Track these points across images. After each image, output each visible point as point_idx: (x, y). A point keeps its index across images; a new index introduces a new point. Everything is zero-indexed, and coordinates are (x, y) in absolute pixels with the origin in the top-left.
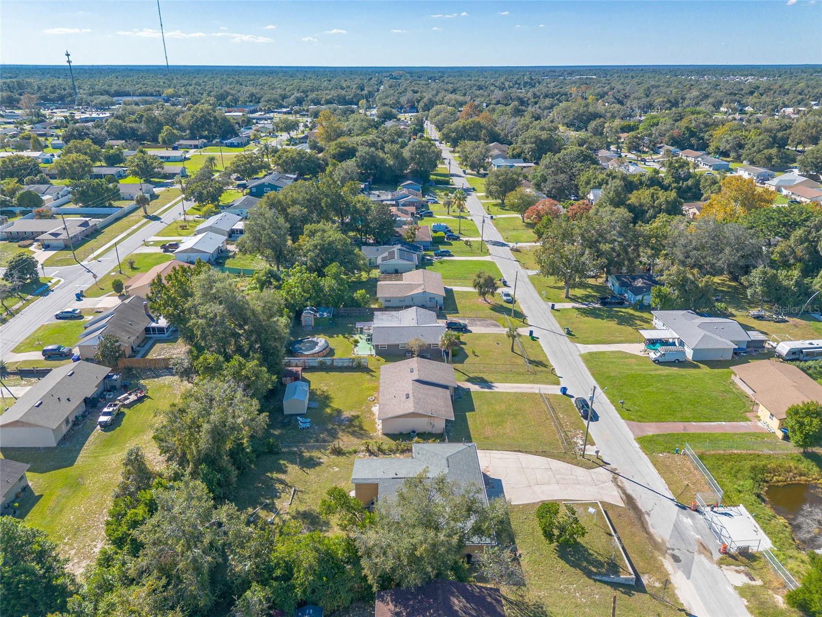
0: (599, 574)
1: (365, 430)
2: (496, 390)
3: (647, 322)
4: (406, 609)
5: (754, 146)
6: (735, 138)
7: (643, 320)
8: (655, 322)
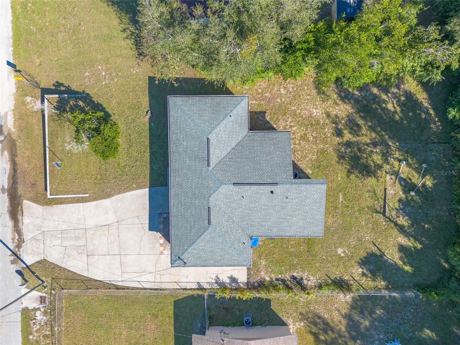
0: (76, 99)
1: (311, 332)
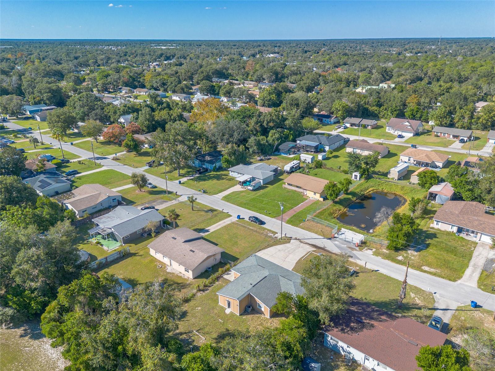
2: (211, 231)
3: (227, 176)
4: (342, 325)
5: (172, 83)
6: (160, 80)
7: (224, 175)
8: (231, 174)
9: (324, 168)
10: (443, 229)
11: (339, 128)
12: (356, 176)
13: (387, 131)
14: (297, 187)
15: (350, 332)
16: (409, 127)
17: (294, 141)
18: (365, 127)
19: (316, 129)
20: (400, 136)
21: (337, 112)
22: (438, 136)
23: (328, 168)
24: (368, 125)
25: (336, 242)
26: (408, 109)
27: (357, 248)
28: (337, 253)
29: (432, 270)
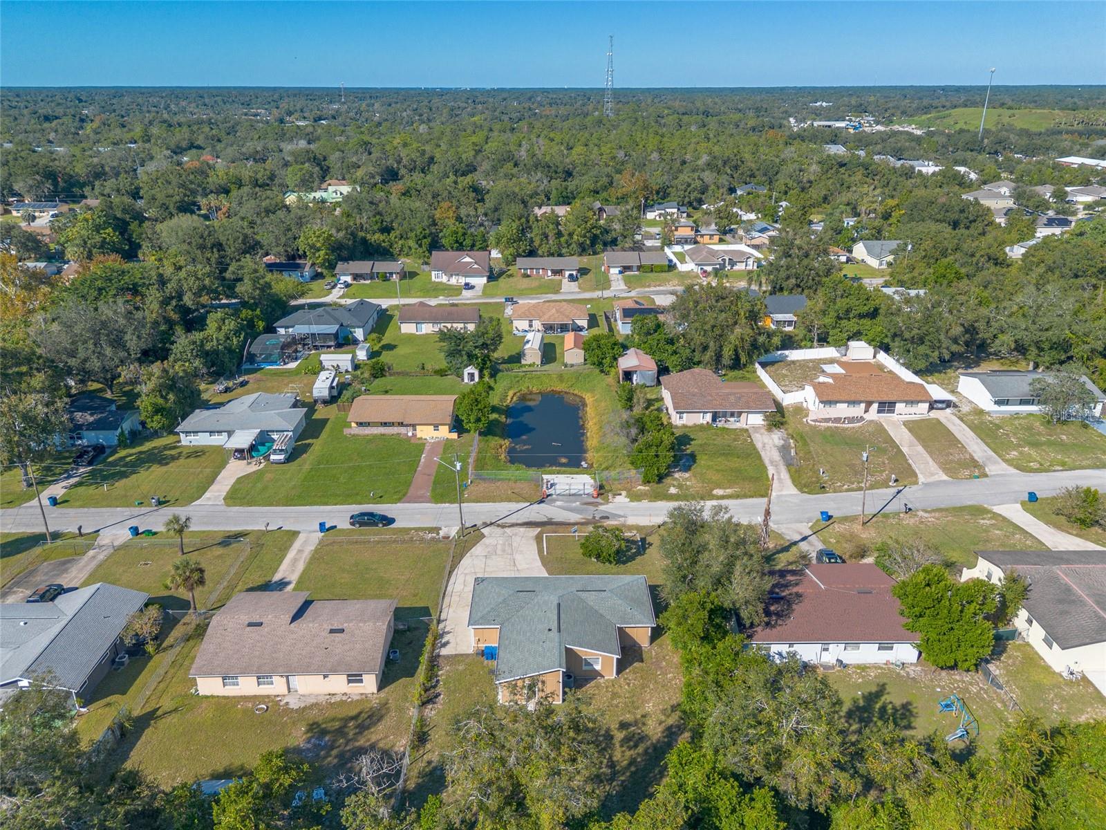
1: (361, 713)
2: (294, 578)
7: (166, 448)
8: (185, 440)
9: (391, 375)
10: (690, 424)
11: (333, 287)
12: (472, 376)
13: (433, 279)
14: (385, 424)
15: (780, 622)
16: (476, 266)
17: (271, 330)
18: (386, 278)
19: (295, 298)
20: (468, 286)
21: (314, 254)
22: (528, 276)
23: (398, 373)
24: (391, 274)
25: (558, 503)
26: (446, 232)
27: (599, 500)
28: (578, 521)
29: (729, 491)
